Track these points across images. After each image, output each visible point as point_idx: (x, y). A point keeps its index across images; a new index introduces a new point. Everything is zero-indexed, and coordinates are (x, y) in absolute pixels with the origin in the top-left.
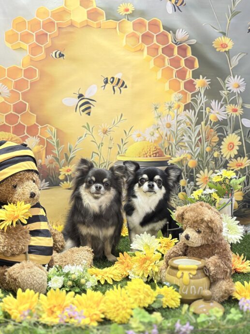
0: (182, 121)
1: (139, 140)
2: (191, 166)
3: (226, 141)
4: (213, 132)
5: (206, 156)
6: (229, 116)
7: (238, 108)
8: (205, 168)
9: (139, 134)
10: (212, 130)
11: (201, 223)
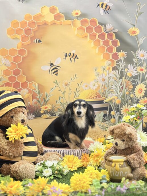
0: (111, 77)
1: (86, 89)
2: (117, 103)
3: (137, 88)
4: (130, 83)
5: (126, 97)
6: (139, 73)
7: (144, 68)
8: (126, 104)
9: (86, 85)
10: (129, 81)
11: (125, 136)
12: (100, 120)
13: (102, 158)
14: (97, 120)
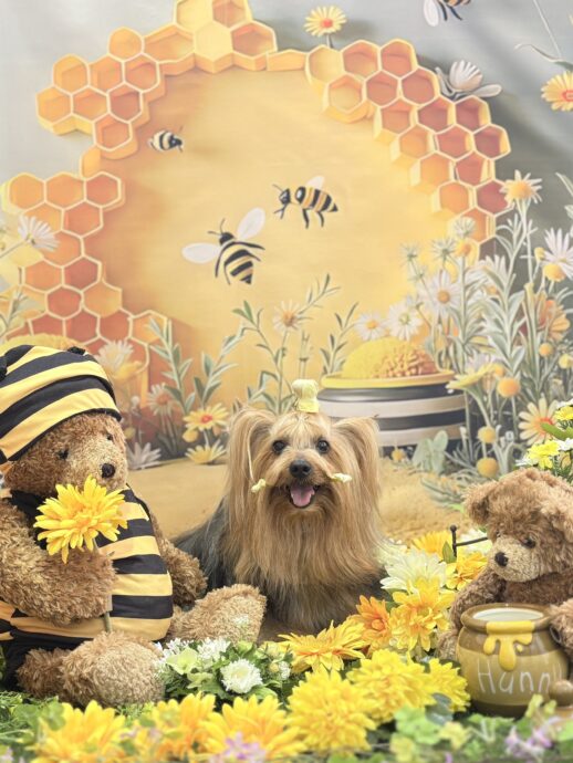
0: (477, 285)
1: (374, 337)
2: (504, 395)
4: (555, 308)
5: (542, 367)
8: (541, 397)
9: (374, 321)
10: (551, 301)
11: (535, 523)
12: (431, 468)
13: (440, 616)
14: (419, 466)
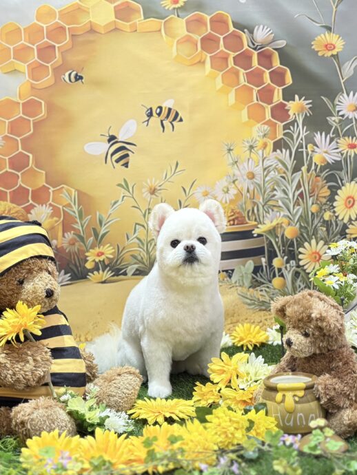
0: (271, 168)
2: (289, 237)
3: (342, 194)
4: (321, 182)
5: (313, 220)
6: (344, 155)
8: (312, 238)
9: (206, 191)
10: (318, 178)
11: (309, 322)
12: (243, 284)
14: (236, 282)
